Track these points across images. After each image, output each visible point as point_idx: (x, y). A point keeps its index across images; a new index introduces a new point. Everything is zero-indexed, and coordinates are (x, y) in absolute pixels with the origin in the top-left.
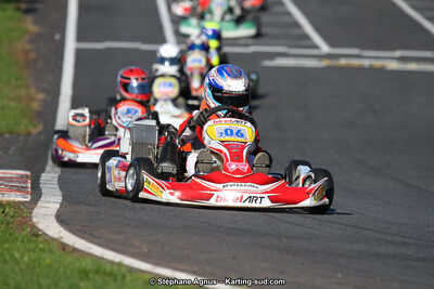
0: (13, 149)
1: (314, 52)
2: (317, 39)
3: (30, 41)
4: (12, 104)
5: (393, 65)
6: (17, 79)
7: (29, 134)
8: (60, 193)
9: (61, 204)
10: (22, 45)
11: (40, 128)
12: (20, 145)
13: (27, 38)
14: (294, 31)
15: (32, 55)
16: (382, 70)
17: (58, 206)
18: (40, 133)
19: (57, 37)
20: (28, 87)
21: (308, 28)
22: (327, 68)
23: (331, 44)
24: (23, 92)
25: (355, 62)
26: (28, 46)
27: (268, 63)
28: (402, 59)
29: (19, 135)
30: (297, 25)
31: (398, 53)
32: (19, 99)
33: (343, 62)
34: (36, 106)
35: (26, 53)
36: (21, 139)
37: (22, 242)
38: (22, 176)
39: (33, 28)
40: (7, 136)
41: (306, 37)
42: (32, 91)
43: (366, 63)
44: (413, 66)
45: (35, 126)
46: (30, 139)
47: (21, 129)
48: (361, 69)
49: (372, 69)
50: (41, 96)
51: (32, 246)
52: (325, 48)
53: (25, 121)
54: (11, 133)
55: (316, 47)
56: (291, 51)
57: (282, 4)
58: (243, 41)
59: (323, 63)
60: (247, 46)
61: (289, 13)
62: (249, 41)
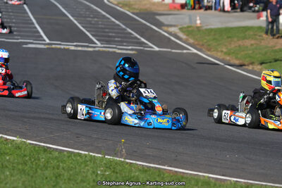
1: (44, 42)
2: (45, 38)
5: (73, 48)
16: (68, 49)
21: (42, 33)
22: (48, 48)
23: (50, 40)
25: (58, 46)
27: (25, 46)
28: (76, 46)
30: (38, 32)
31: (75, 44)
33: (53, 46)
41: (41, 36)
43: (62, 47)
44: (80, 49)
48: (60, 49)
49: (64, 49)
52: (48, 41)
55: (44, 40)
56: (35, 42)
57: (33, 24)
58: (16, 37)
59: (46, 47)
60: (18, 39)
61: (36, 28)
62: (19, 37)
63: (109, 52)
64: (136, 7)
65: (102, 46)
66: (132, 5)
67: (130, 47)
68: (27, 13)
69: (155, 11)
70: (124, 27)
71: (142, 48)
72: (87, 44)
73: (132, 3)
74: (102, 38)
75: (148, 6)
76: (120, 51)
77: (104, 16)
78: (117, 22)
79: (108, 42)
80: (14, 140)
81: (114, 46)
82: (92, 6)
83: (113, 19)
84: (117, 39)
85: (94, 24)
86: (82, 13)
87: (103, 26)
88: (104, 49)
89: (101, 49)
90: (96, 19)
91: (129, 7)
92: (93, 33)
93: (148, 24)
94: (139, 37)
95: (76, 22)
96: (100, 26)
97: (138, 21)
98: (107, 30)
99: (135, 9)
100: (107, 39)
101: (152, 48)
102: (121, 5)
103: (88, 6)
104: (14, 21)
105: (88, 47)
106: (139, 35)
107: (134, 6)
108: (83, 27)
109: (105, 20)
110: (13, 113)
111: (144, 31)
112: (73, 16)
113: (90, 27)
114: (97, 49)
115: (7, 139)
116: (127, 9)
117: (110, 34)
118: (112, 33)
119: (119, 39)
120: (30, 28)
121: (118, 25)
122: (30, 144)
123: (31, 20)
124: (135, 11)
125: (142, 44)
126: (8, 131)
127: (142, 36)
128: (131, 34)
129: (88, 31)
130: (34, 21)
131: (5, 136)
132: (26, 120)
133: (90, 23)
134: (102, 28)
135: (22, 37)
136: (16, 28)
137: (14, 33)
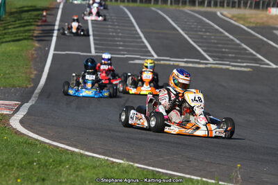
2: (153, 53)
3: (35, 50)
4: (23, 75)
5: (182, 64)
6: (26, 65)
7: (27, 87)
10: (32, 52)
11: (32, 85)
12: (22, 92)
15: (35, 56)
16: (178, 66)
17: (23, 116)
20: (31, 68)
21: (150, 48)
23: (158, 56)
24: (28, 70)
25: (167, 63)
26: (34, 52)
27: (132, 62)
28: (186, 62)
29: (23, 88)
30: (146, 47)
31: (185, 60)
32: (26, 73)
33: (162, 62)
34: (32, 76)
35: (33, 55)
39: (37, 45)
41: (149, 52)
42: (32, 70)
43: (172, 63)
44: (190, 65)
45: (30, 84)
46: (27, 89)
47: (24, 85)
48: (169, 65)
49: (174, 65)
50: (35, 72)
52: (156, 57)
53: (26, 82)
54: (19, 87)
56: (142, 57)
57: (140, 38)
58: (122, 53)
60: (124, 55)
61: (143, 42)
62: (125, 53)
63: (222, 69)
64: (252, 20)
65: (215, 62)
66: (248, 18)
67: (245, 64)
68: (134, 27)
69: (273, 26)
70: (238, 42)
71: (258, 65)
72: (198, 60)
73: (247, 16)
74: (215, 54)
75: (265, 19)
76: (233, 68)
77: (217, 30)
78: (231, 37)
79: (221, 58)
80: (120, 163)
81: (228, 63)
82: (204, 19)
83: (227, 34)
84: (230, 55)
85: (205, 39)
86: (193, 26)
87: (216, 41)
88: (217, 66)
89: (213, 66)
90: (208, 34)
91: (244, 21)
92: (204, 49)
93: (265, 39)
94: (254, 53)
95: (186, 36)
96: (213, 41)
97: (254, 36)
98: (220, 46)
99: (250, 22)
100: (220, 55)
101: (268, 65)
102: (235, 19)
103: (200, 19)
104: (120, 34)
105: (199, 63)
106: (254, 50)
107: (249, 20)
108: (194, 42)
109: (218, 35)
110: (119, 134)
111: (259, 46)
112: (183, 30)
113: (202, 42)
114: (209, 66)
115: (113, 162)
116: (242, 22)
117: (224, 50)
118: (225, 48)
119: (233, 55)
120: (137, 42)
121: (232, 40)
122: (138, 167)
123: (138, 34)
124: (251, 25)
125: (257, 60)
126: (114, 153)
127: (257, 52)
128: (246, 50)
129: (199, 46)
130: (142, 35)
131: (112, 159)
132: (132, 141)
133: (201, 37)
134: (214, 43)
135: (129, 52)
136: (121, 43)
137: (121, 48)
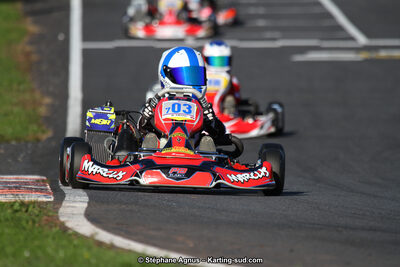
0: (22, 155)
2: (352, 30)
3: (31, 43)
4: (16, 110)
6: (19, 84)
7: (38, 140)
8: (85, 193)
9: (89, 203)
10: (23, 46)
11: (50, 134)
12: (29, 152)
13: (26, 39)
14: (327, 23)
15: (34, 57)
17: (86, 205)
18: (49, 139)
19: (61, 37)
20: (33, 91)
21: (341, 19)
22: (366, 60)
24: (27, 96)
26: (28, 48)
29: (27, 142)
30: (329, 16)
32: (23, 104)
34: (43, 111)
35: (27, 55)
36: (30, 145)
37: (54, 238)
38: (38, 181)
39: (32, 28)
40: (14, 143)
41: (340, 28)
42: (37, 95)
45: (43, 132)
46: (40, 145)
50: (47, 100)
51: (64, 242)
52: (363, 39)
53: (35, 127)
54: (18, 139)
55: (352, 39)
56: (326, 44)
58: (268, 35)
59: (362, 56)
60: (274, 39)
62: (276, 34)
135: (287, 32)
136: (261, 11)
137: (261, 23)
